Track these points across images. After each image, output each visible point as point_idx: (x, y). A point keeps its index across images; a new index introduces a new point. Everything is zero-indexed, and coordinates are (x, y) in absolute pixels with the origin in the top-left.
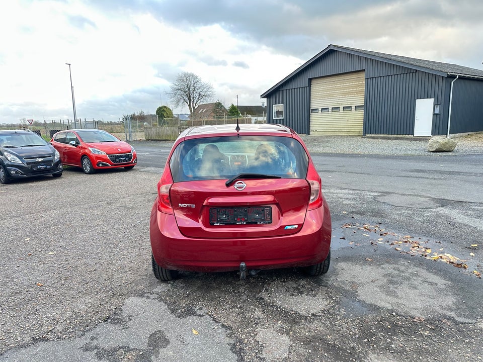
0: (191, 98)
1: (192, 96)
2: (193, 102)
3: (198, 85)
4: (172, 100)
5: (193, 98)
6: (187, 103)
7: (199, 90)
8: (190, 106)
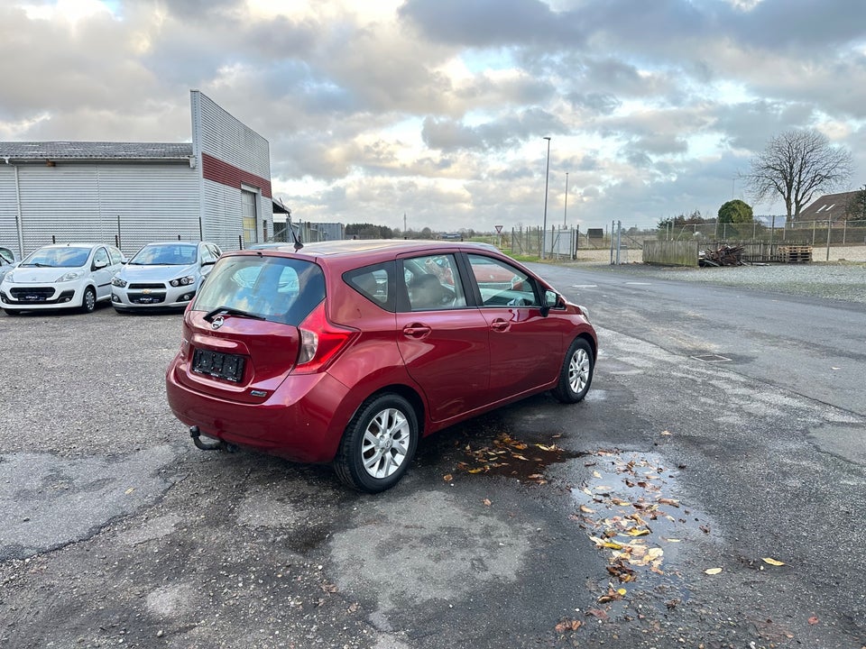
0: (795, 184)
1: (796, 179)
2: (798, 191)
3: (813, 157)
4: (750, 188)
5: (799, 183)
6: (783, 193)
7: (816, 166)
8: (788, 200)
